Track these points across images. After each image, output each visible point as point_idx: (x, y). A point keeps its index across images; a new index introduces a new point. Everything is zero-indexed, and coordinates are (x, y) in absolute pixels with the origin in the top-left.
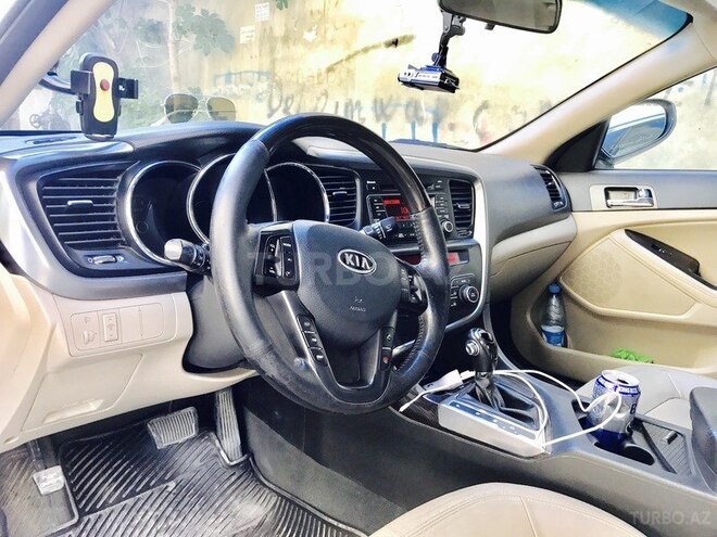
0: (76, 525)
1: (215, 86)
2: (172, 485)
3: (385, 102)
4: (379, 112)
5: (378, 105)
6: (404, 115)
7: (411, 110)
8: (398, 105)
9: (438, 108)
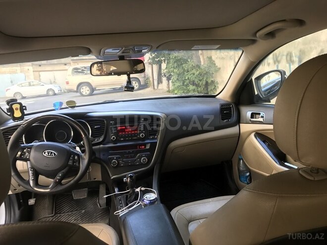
0: (54, 215)
1: (216, 54)
2: (84, 211)
3: (277, 55)
4: (275, 59)
5: (275, 56)
6: (285, 60)
7: (289, 57)
8: (283, 55)
9: (300, 55)
